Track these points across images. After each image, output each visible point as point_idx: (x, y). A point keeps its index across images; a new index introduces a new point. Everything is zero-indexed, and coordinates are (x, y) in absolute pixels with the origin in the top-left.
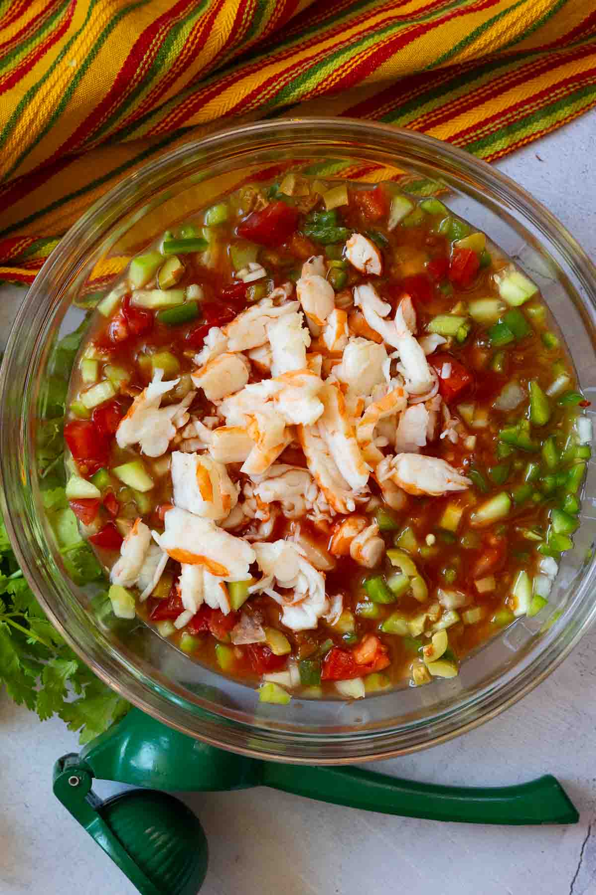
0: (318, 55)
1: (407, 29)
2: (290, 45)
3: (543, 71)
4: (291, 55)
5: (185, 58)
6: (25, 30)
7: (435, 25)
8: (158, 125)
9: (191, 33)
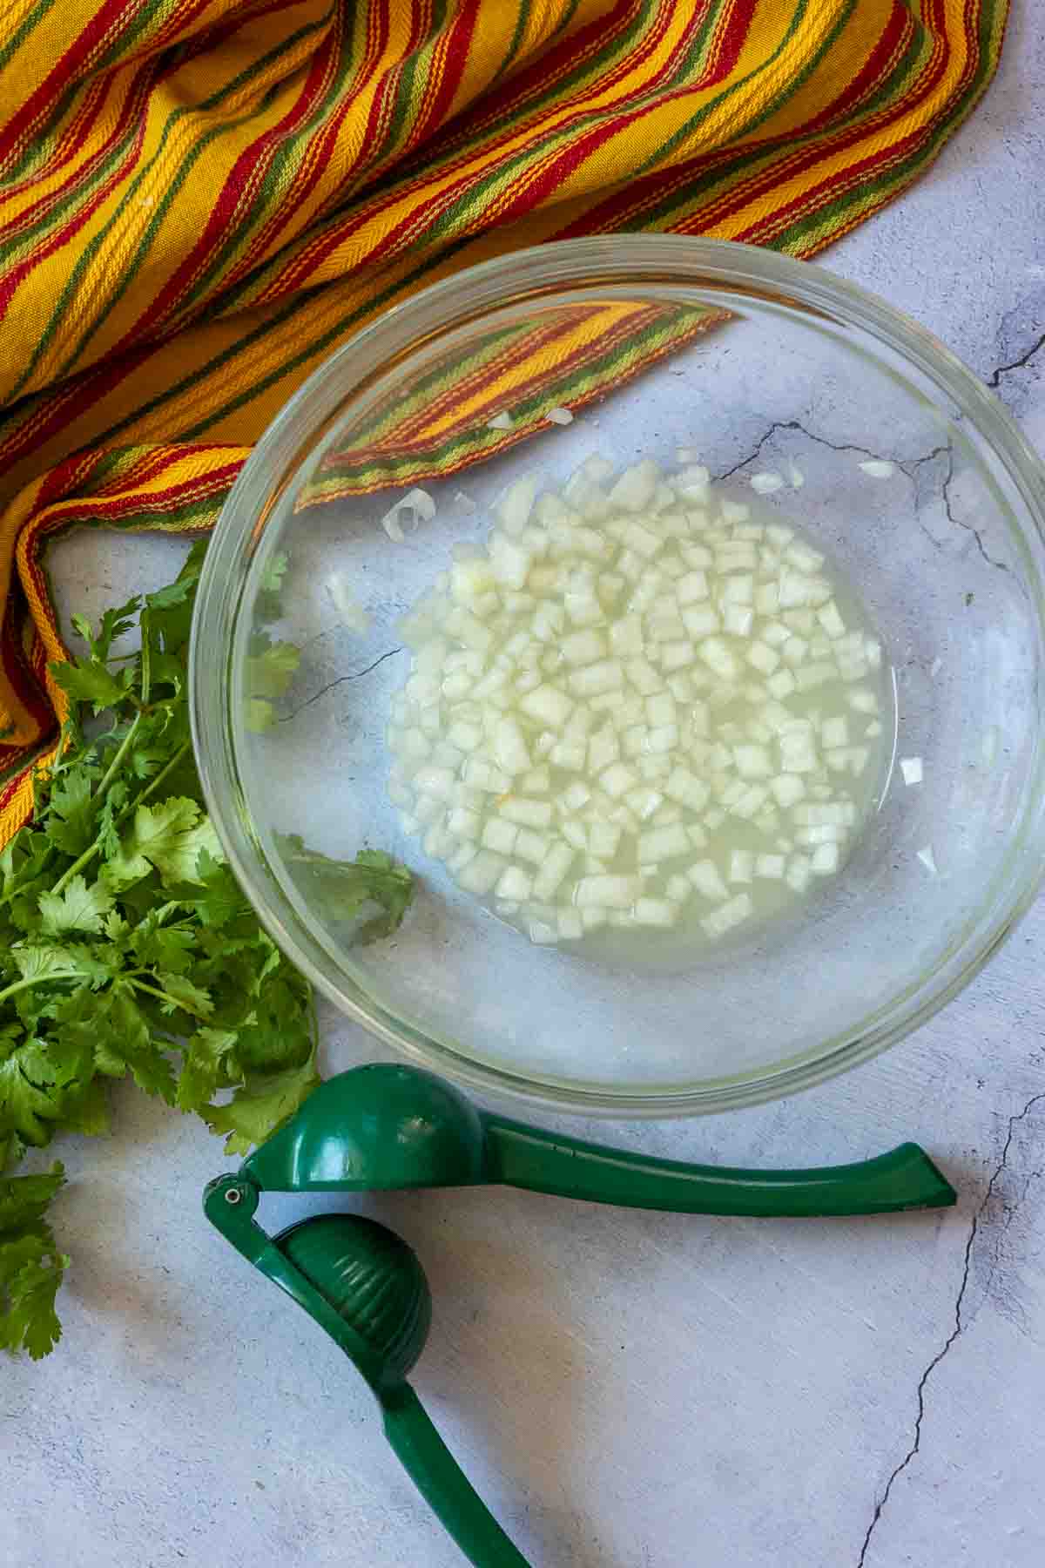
0: (482, 170)
1: (602, 123)
2: (444, 163)
3: (797, 170)
4: (445, 175)
5: (302, 184)
6: (77, 175)
7: (641, 114)
8: (271, 286)
9: (308, 150)
